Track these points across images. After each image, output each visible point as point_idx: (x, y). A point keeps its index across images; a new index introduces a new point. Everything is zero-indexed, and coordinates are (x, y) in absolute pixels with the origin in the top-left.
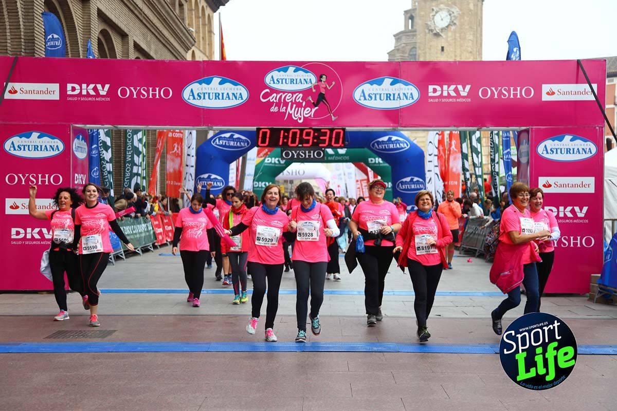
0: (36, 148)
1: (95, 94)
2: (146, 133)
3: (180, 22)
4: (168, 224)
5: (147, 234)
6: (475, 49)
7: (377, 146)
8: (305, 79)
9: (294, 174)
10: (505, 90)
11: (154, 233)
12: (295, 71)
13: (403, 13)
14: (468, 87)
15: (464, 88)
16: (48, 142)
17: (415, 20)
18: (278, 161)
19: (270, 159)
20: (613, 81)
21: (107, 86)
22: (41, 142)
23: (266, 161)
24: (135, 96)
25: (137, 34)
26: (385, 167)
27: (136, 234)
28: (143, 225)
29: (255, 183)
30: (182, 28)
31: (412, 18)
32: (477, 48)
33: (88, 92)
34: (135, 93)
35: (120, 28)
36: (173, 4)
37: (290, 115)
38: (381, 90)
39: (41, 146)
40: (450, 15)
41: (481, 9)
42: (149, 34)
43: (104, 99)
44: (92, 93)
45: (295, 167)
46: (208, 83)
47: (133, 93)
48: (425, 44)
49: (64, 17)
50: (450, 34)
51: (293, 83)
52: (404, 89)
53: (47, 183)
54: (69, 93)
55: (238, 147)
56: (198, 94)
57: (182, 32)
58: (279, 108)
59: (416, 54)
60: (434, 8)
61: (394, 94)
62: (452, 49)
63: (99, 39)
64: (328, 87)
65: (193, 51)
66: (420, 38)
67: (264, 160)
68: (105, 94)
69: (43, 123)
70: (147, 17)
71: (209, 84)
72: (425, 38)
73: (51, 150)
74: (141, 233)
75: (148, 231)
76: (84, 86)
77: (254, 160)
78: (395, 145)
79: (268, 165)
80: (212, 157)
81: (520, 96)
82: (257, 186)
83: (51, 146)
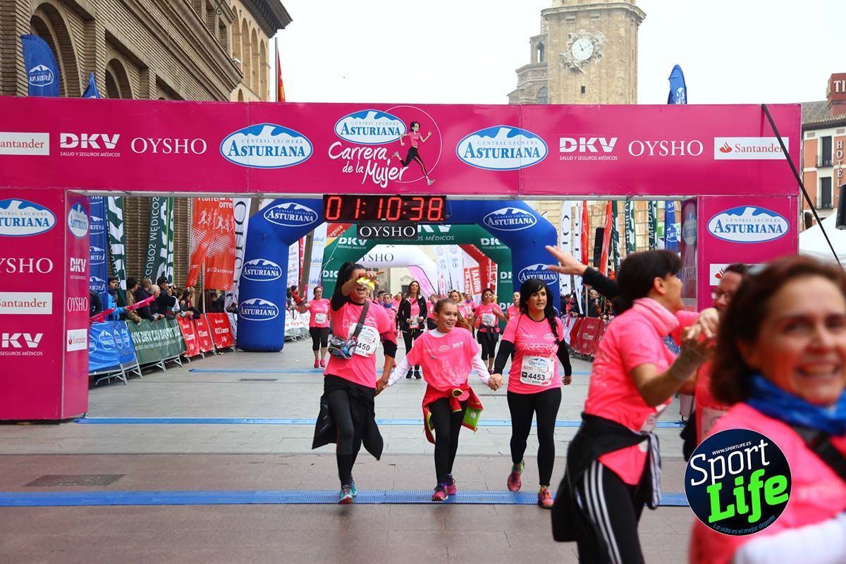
0: (16, 222)
1: (99, 147)
2: (173, 202)
3: (221, 50)
4: (203, 329)
5: (174, 342)
6: (627, 90)
7: (492, 222)
8: (390, 129)
9: (379, 259)
10: (664, 144)
11: (183, 340)
12: (376, 117)
13: (530, 40)
14: (614, 141)
15: (608, 142)
16: (34, 214)
17: (545, 50)
18: (357, 241)
19: (345, 239)
20: (814, 135)
21: (116, 137)
22: (23, 213)
23: (340, 242)
24: (155, 151)
25: (160, 67)
26: (504, 249)
27: (157, 341)
28: (167, 329)
29: (324, 271)
30: (225, 58)
31: (541, 47)
32: (629, 89)
33: (89, 145)
34: (155, 147)
35: (137, 58)
36: (212, 26)
37: (369, 177)
38: (495, 143)
39: (23, 219)
40: (593, 43)
41: (636, 37)
42: (178, 66)
43: (111, 155)
44: (95, 146)
45: (379, 250)
46: (257, 133)
47: (153, 147)
48: (560, 82)
49: (59, 42)
50: (593, 70)
51: (374, 134)
52: (526, 142)
53: (31, 271)
54: (64, 145)
55: (300, 223)
56: (242, 148)
57: (223, 63)
58: (354, 168)
59: (547, 97)
60: (571, 34)
61: (512, 150)
62: (595, 90)
63: (107, 73)
64: (422, 139)
65: (240, 91)
66: (551, 75)
67: (338, 240)
68: (113, 148)
69: (26, 188)
70: (176, 43)
71: (257, 135)
72: (560, 76)
73: (38, 224)
74: (165, 340)
75: (174, 338)
76: (84, 136)
77: (322, 240)
78: (516, 220)
79: (343, 247)
80: (265, 235)
81: (685, 153)
82: (327, 276)
83: (37, 219)
